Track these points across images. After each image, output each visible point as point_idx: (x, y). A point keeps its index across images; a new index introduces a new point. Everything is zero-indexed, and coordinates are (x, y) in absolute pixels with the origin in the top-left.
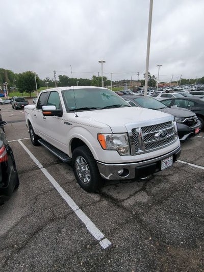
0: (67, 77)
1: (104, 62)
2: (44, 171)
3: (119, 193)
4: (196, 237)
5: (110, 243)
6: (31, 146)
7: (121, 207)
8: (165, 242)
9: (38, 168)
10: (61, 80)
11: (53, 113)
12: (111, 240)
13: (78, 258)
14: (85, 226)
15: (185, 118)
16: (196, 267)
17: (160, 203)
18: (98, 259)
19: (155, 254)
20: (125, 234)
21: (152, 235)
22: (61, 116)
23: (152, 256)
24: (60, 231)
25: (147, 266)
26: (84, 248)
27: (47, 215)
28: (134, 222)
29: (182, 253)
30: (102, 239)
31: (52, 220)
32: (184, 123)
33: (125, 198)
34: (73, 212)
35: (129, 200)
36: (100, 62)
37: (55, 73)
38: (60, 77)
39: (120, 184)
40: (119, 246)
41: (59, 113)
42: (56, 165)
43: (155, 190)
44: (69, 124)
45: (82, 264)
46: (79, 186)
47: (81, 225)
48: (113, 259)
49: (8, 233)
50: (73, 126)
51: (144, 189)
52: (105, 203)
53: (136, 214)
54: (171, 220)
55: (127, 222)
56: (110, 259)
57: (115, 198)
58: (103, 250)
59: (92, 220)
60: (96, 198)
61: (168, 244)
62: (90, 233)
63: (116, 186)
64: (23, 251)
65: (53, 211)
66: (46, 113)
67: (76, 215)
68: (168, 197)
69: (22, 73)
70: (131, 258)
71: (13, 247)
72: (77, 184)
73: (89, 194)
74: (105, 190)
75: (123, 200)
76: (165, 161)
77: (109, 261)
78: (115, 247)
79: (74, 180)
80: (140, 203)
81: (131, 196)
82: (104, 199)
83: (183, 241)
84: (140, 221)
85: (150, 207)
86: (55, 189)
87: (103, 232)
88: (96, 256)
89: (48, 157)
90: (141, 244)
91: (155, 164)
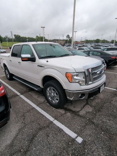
0: (20, 36)
3: (74, 107)
5: (82, 139)
6: (7, 80)
7: (79, 115)
8: (111, 134)
9: (17, 95)
10: (15, 38)
11: (29, 59)
12: (82, 137)
13: (67, 152)
14: (62, 130)
17: (99, 111)
18: (79, 151)
19: (109, 142)
20: (88, 132)
21: (103, 131)
22: (35, 61)
23: (109, 144)
24: (48, 136)
25: (108, 150)
26: (68, 145)
28: (90, 124)
30: (76, 137)
31: (40, 129)
34: (52, 122)
35: (82, 111)
36: (42, 27)
37: (12, 33)
38: (15, 35)
40: (88, 140)
41: (33, 60)
42: (29, 92)
43: (94, 104)
44: (42, 67)
45: (70, 155)
46: (49, 105)
47: (61, 130)
48: (88, 149)
49: (13, 142)
50: (45, 68)
51: (87, 104)
52: (69, 114)
53: (89, 119)
54: (110, 120)
55: (87, 124)
56: (86, 149)
57: (74, 110)
58: (80, 144)
59: (65, 125)
60: (62, 111)
61: (113, 135)
62: (67, 134)
63: (72, 103)
64: (29, 153)
65: (39, 123)
66: (24, 60)
67: (54, 124)
68: (102, 107)
70: (98, 146)
71: (20, 151)
72: (48, 104)
73: (57, 110)
74: (66, 106)
75: (79, 111)
76: (102, 87)
77: (86, 151)
78: (86, 141)
79: (44, 101)
80: (89, 112)
81: (82, 108)
82: (67, 112)
84: (93, 123)
85: (95, 114)
86: (34, 108)
87: (75, 132)
88: (77, 149)
89: (21, 87)
90: (100, 137)
91: (98, 89)
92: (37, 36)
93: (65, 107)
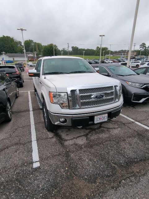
0: (77, 48)
1: (104, 36)
2: (31, 113)
3: (67, 135)
4: (99, 176)
5: (39, 165)
7: (62, 144)
8: (74, 174)
9: (29, 111)
12: (41, 163)
13: (16, 169)
14: (32, 151)
15: (145, 84)
16: (85, 195)
18: (26, 173)
19: (62, 179)
21: (69, 167)
22: (39, 77)
23: (59, 180)
24: (16, 151)
25: (51, 185)
26: (23, 165)
27: (16, 140)
28: (64, 156)
29: (82, 184)
30: (36, 162)
31: (16, 144)
32: (143, 89)
33: (69, 139)
34: (31, 142)
35: (70, 141)
36: (101, 36)
38: (73, 47)
39: (72, 129)
40: (43, 168)
44: (41, 83)
45: (15, 173)
47: (30, 151)
48: (35, 175)
50: (42, 85)
51: (86, 135)
52: (54, 140)
53: (69, 151)
54: (90, 160)
55: (59, 155)
56: (33, 175)
57: (63, 138)
58: (32, 168)
59: (39, 149)
60: (50, 135)
61: (76, 175)
62: (32, 156)
63: (69, 130)
65: (20, 139)
66: (31, 75)
67: (31, 144)
68: (100, 144)
69: (46, 45)
70: (46, 177)
73: (48, 132)
74: (60, 131)
75: (67, 140)
76: (99, 117)
77: (31, 176)
78: (41, 169)
80: (76, 145)
81: (74, 138)
82: (55, 137)
83: (87, 176)
86: (30, 125)
87: (40, 157)
88: (26, 171)
90: (57, 171)
91: (88, 117)
92: (98, 47)
93: (58, 132)
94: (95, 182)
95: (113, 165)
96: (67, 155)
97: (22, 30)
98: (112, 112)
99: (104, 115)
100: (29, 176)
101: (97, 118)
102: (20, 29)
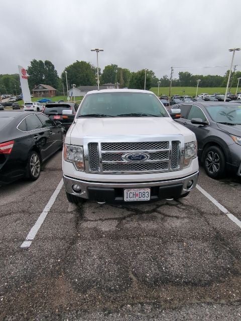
0: (189, 75)
1: (238, 49)
3: (94, 213)
5: (29, 246)
7: (78, 225)
10: (180, 79)
11: (69, 118)
12: (33, 244)
14: (34, 225)
16: (58, 305)
25: (25, 276)
26: (12, 240)
30: (29, 240)
31: (23, 212)
33: (92, 219)
34: (41, 212)
35: (92, 223)
37: (172, 70)
38: (181, 74)
40: (31, 251)
52: (71, 216)
53: (79, 237)
56: (14, 255)
57: (85, 215)
58: (19, 247)
60: (71, 209)
61: (65, 273)
68: (134, 238)
73: (70, 204)
76: (133, 191)
77: (11, 256)
78: (28, 250)
80: (97, 230)
81: (100, 220)
82: (75, 212)
86: (54, 190)
87: (37, 235)
88: (9, 248)
91: (113, 190)
93: (84, 206)
94: (84, 292)
95: (132, 276)
96: (73, 242)
97: (97, 50)
98: (160, 188)
99: (142, 191)
100: (9, 255)
101: (129, 193)
102: (94, 49)
